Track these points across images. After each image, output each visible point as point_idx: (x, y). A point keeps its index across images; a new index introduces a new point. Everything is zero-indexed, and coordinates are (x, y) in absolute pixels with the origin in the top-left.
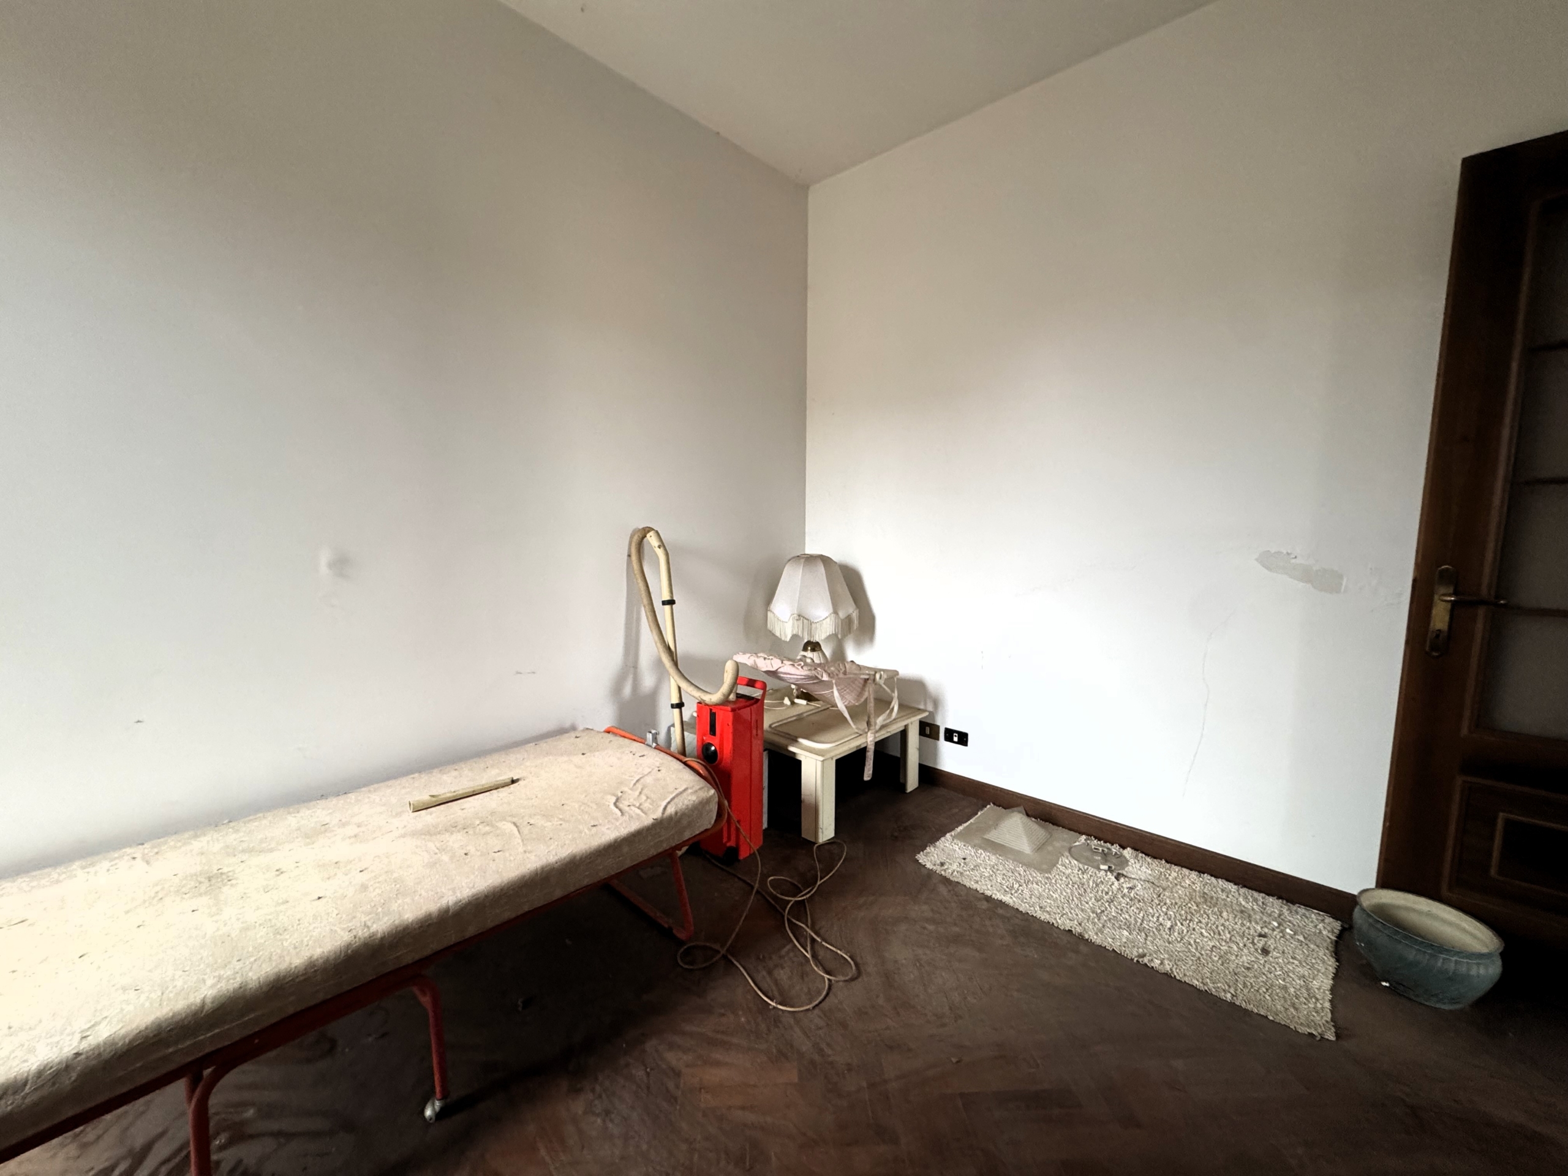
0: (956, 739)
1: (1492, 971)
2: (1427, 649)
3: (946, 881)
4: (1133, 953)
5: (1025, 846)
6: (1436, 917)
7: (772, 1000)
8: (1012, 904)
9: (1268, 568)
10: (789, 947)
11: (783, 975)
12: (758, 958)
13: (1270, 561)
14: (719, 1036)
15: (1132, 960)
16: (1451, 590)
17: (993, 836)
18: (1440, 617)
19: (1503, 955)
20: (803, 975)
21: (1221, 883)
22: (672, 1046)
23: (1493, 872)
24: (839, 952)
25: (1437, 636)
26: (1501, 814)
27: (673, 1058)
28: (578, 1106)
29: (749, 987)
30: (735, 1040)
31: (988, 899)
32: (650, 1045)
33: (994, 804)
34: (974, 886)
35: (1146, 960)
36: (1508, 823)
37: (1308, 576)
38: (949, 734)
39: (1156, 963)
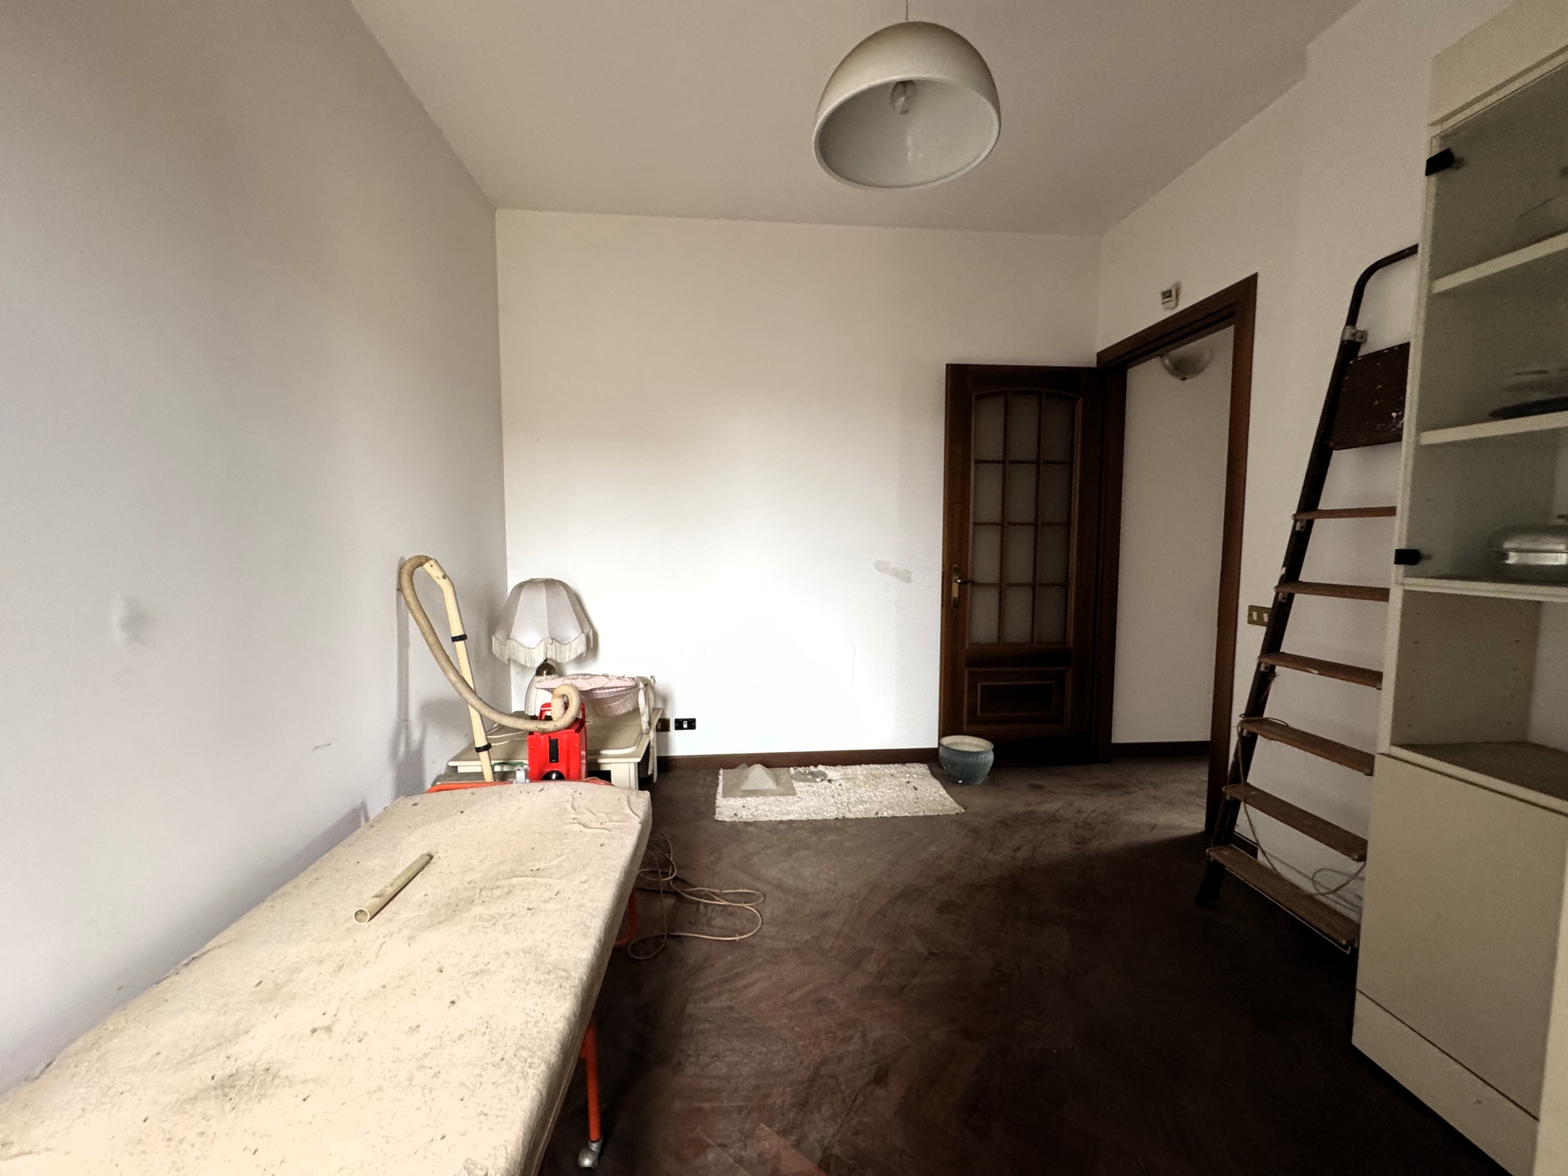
0: (685, 726)
1: (990, 757)
2: (952, 607)
3: (747, 824)
4: (872, 815)
5: (770, 784)
6: (963, 743)
7: (735, 936)
8: (796, 819)
9: (879, 571)
10: (702, 907)
11: (719, 921)
12: (691, 923)
13: (881, 566)
14: (731, 973)
15: (874, 818)
16: (958, 577)
17: (747, 786)
18: (955, 593)
19: (994, 750)
20: (732, 914)
21: (872, 766)
22: (706, 1000)
23: (979, 713)
24: (738, 891)
25: (955, 600)
26: (980, 684)
27: (717, 1003)
28: (691, 1070)
29: (709, 941)
30: (740, 969)
31: (781, 822)
32: (690, 1009)
33: (725, 768)
34: (767, 819)
35: (880, 815)
36: (981, 686)
37: (897, 574)
38: (679, 725)
39: (885, 814)
